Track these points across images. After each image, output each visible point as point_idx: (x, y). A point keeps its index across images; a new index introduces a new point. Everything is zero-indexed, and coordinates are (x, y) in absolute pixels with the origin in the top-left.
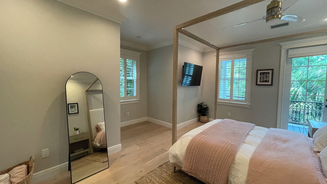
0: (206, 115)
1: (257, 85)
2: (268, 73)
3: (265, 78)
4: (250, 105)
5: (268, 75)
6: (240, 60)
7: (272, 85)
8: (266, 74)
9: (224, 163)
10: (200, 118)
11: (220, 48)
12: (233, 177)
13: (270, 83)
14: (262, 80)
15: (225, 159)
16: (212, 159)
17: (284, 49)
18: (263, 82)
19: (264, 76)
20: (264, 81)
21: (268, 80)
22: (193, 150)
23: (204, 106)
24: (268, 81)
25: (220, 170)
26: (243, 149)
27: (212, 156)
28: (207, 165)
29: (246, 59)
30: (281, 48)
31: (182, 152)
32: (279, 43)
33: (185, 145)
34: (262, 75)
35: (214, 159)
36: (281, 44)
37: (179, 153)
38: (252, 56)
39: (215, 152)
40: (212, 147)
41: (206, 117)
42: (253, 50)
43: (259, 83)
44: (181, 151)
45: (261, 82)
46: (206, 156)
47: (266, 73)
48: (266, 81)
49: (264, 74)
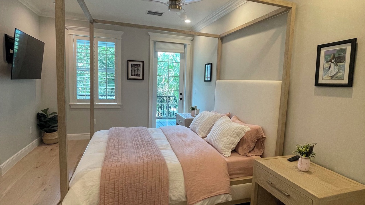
0: (55, 131)
1: (128, 79)
2: (139, 66)
3: (136, 71)
4: (121, 105)
5: (139, 68)
6: (106, 44)
7: (143, 79)
8: (137, 67)
9: (161, 181)
10: (44, 139)
11: (96, 21)
12: (172, 190)
13: (141, 77)
14: (133, 74)
15: (160, 176)
16: (146, 182)
17: (152, 40)
18: (134, 75)
19: (136, 69)
20: (136, 75)
21: (139, 73)
22: (112, 185)
23: (50, 115)
24: (139, 75)
25: (160, 191)
26: (167, 156)
27: (144, 179)
28: (141, 195)
29: (114, 43)
30: (150, 39)
31: (91, 199)
32: (149, 33)
33: (94, 185)
34: (133, 67)
35: (148, 182)
36: (150, 33)
37: (87, 202)
38: (121, 40)
39: (147, 172)
40: (139, 169)
41: (56, 133)
42: (122, 33)
43: (130, 77)
44: (88, 199)
45: (133, 76)
46: (135, 185)
47: (137, 65)
48: (137, 75)
49: (135, 67)
